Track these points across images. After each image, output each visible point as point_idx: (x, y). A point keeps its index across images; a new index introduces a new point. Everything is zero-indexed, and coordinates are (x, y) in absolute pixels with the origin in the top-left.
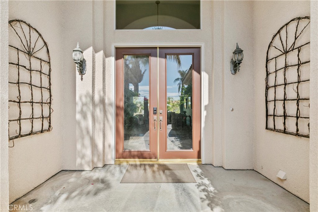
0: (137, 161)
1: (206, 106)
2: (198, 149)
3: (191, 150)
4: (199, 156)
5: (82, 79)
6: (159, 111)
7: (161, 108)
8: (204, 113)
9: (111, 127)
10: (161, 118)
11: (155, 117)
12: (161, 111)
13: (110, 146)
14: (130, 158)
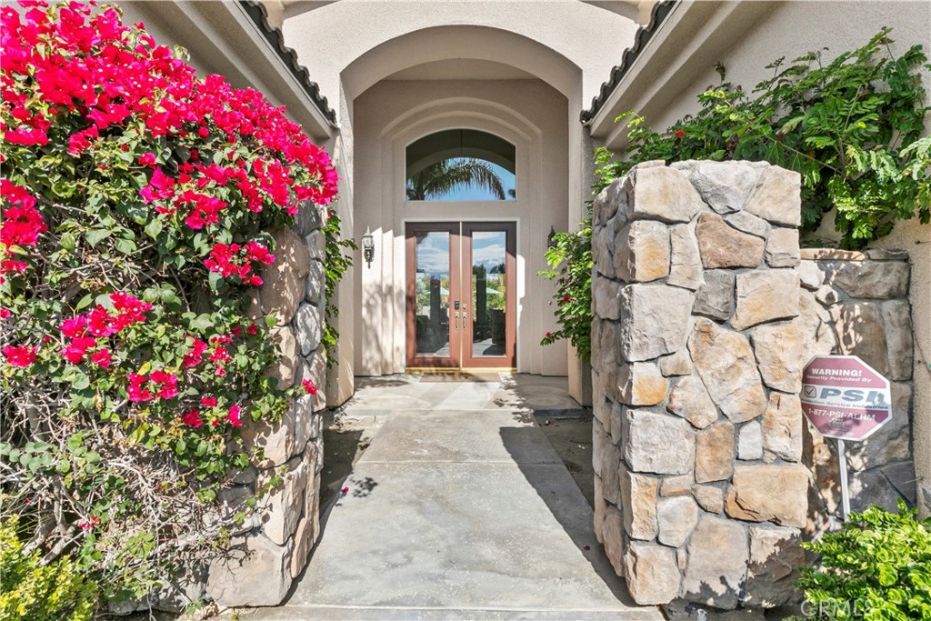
0: (433, 369)
1: (521, 299)
2: (512, 354)
3: (505, 356)
4: (514, 364)
5: (369, 267)
6: (463, 305)
7: (465, 302)
8: (520, 308)
9: (401, 327)
10: (465, 314)
11: (457, 313)
12: (465, 306)
13: (398, 349)
14: (424, 366)
